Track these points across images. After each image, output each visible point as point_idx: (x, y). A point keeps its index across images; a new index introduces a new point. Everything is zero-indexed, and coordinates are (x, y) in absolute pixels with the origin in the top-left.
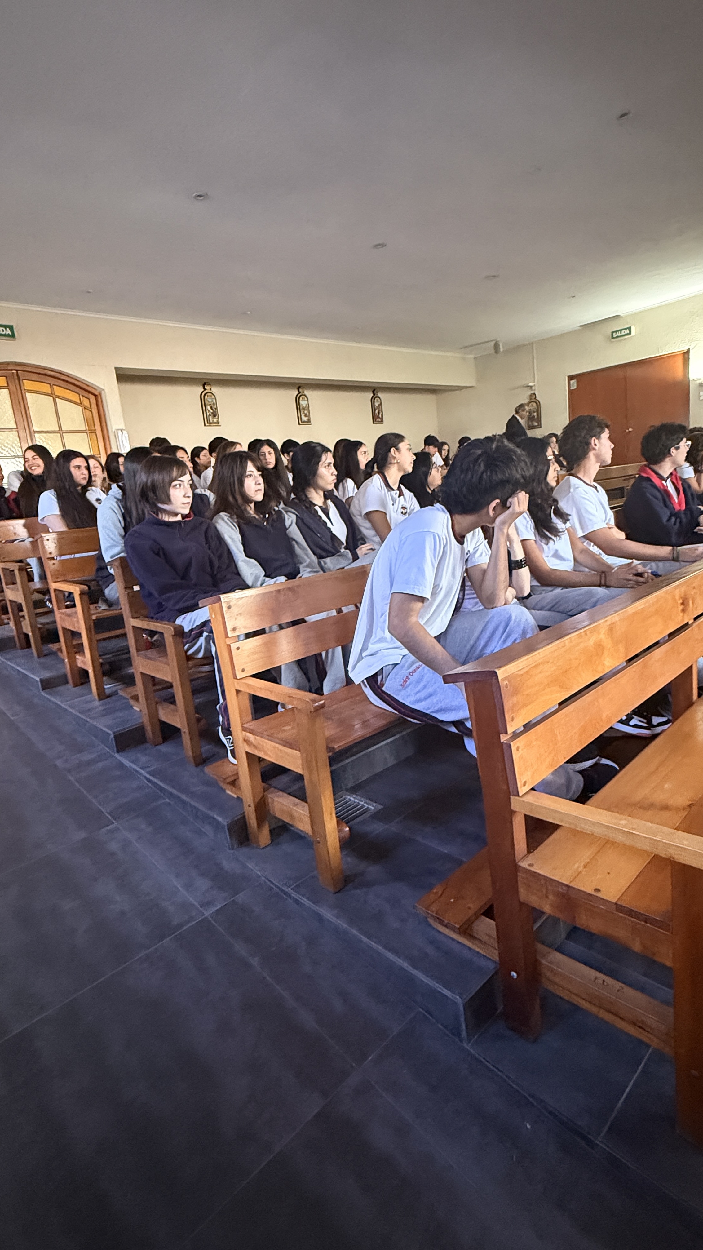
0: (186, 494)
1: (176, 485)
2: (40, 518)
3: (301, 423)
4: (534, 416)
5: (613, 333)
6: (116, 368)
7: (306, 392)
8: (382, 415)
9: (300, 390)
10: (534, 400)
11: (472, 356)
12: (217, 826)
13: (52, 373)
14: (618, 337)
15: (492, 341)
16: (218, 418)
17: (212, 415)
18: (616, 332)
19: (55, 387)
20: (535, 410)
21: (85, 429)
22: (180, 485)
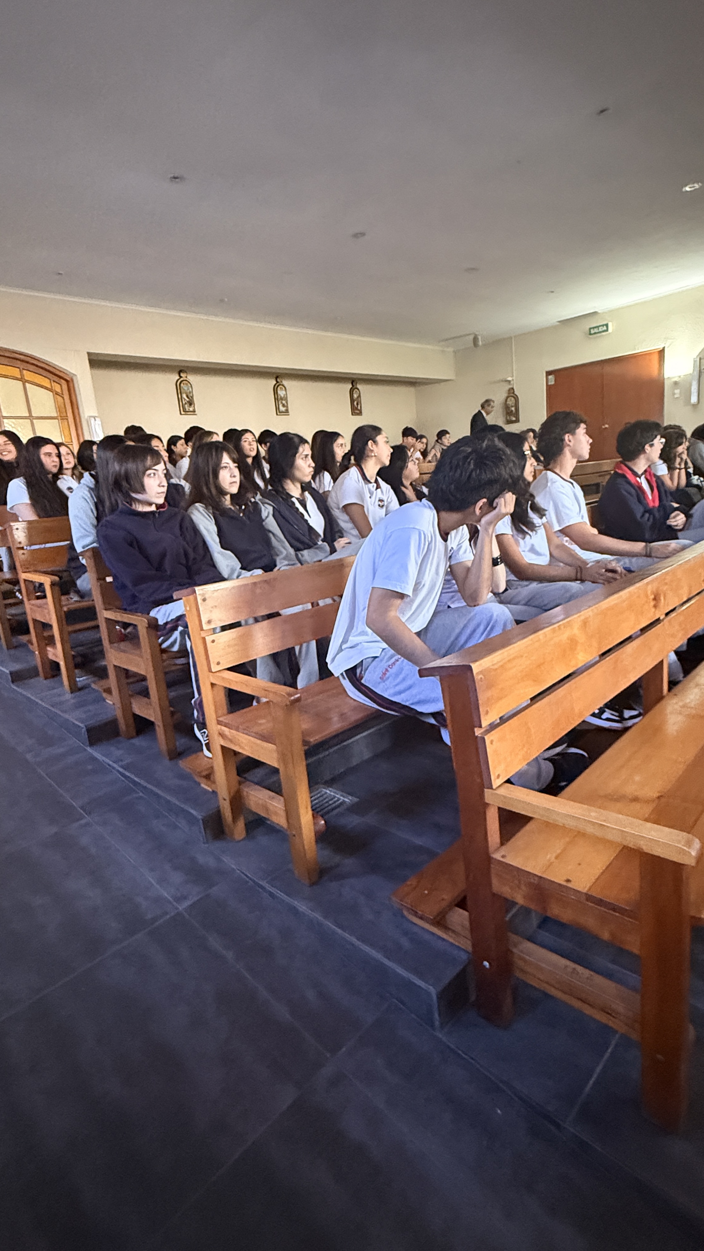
0: (161, 483)
1: (150, 474)
2: (9, 506)
3: (278, 414)
4: (512, 411)
5: (590, 329)
6: (89, 354)
7: (285, 383)
8: (361, 407)
9: (278, 380)
10: (512, 395)
11: (451, 349)
12: (192, 820)
13: (22, 357)
14: (595, 333)
15: (470, 334)
16: (194, 407)
18: (594, 328)
19: (25, 372)
20: (513, 405)
21: (56, 415)
22: (154, 474)
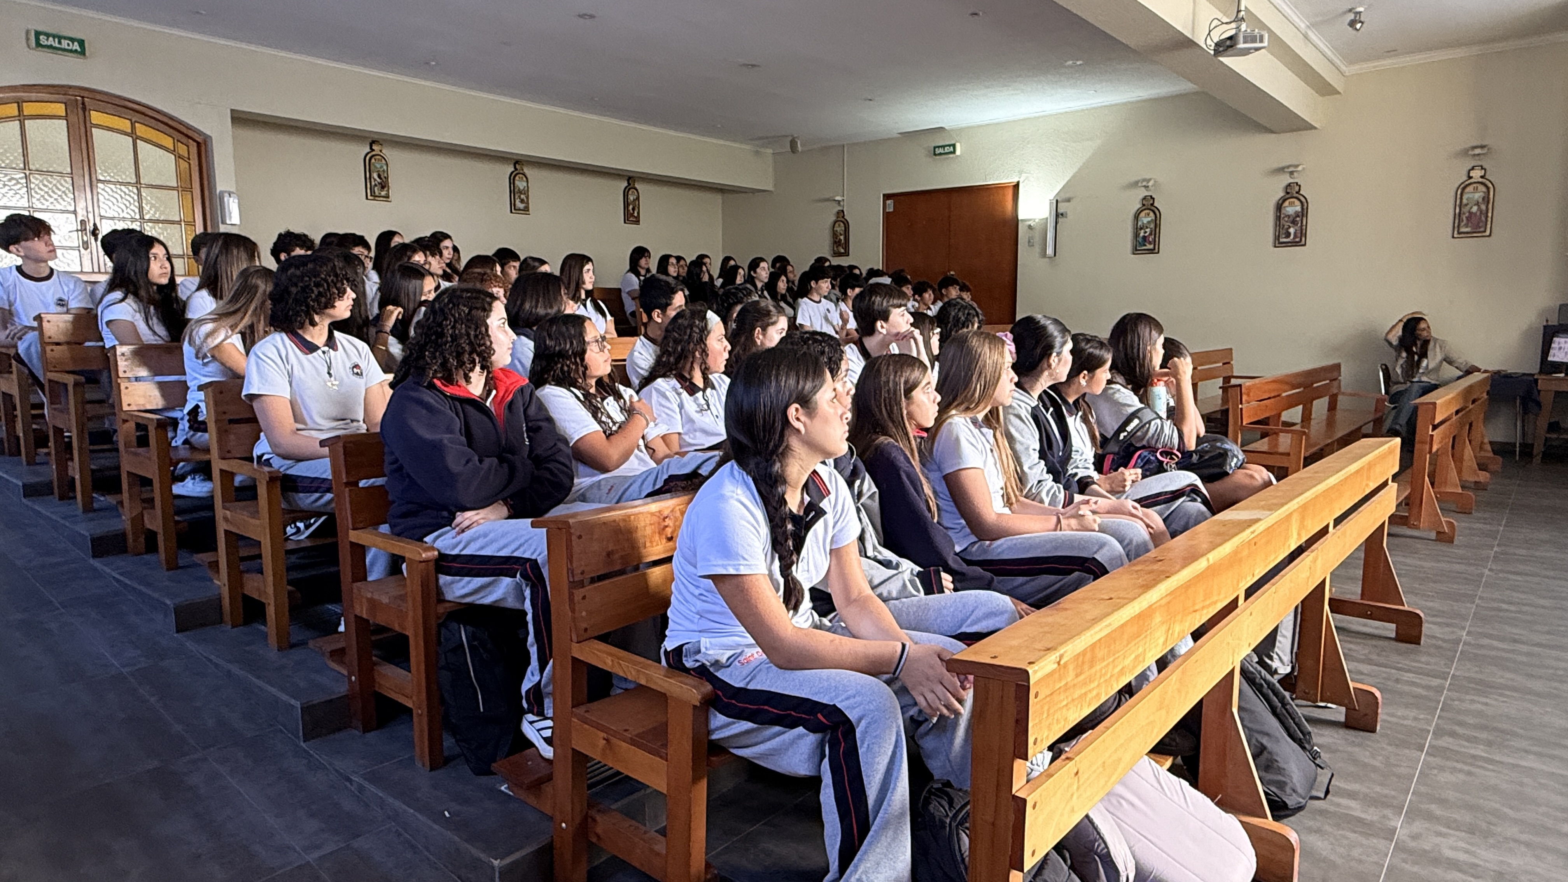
3: (514, 211)
4: (840, 240)
5: (935, 148)
6: (232, 111)
7: (526, 172)
8: (638, 213)
9: (517, 166)
10: (842, 219)
11: (770, 151)
13: (136, 107)
14: (940, 154)
15: (786, 136)
16: (388, 191)
17: (379, 186)
18: (939, 147)
19: (137, 125)
20: (843, 233)
21: (176, 185)
